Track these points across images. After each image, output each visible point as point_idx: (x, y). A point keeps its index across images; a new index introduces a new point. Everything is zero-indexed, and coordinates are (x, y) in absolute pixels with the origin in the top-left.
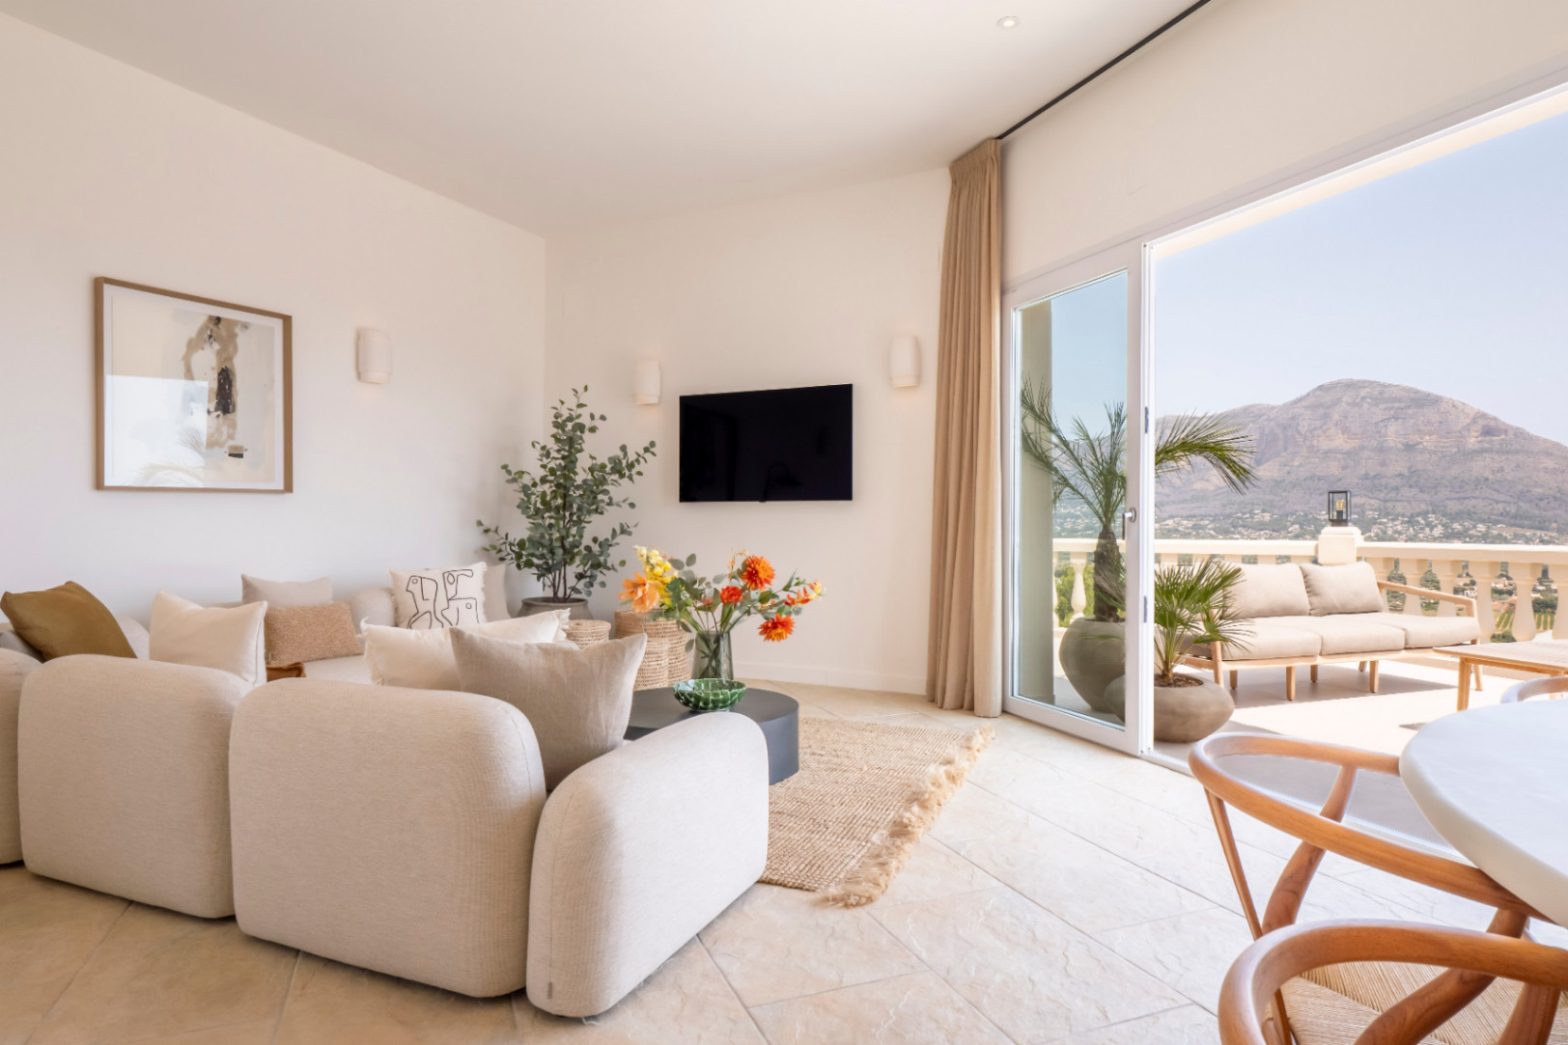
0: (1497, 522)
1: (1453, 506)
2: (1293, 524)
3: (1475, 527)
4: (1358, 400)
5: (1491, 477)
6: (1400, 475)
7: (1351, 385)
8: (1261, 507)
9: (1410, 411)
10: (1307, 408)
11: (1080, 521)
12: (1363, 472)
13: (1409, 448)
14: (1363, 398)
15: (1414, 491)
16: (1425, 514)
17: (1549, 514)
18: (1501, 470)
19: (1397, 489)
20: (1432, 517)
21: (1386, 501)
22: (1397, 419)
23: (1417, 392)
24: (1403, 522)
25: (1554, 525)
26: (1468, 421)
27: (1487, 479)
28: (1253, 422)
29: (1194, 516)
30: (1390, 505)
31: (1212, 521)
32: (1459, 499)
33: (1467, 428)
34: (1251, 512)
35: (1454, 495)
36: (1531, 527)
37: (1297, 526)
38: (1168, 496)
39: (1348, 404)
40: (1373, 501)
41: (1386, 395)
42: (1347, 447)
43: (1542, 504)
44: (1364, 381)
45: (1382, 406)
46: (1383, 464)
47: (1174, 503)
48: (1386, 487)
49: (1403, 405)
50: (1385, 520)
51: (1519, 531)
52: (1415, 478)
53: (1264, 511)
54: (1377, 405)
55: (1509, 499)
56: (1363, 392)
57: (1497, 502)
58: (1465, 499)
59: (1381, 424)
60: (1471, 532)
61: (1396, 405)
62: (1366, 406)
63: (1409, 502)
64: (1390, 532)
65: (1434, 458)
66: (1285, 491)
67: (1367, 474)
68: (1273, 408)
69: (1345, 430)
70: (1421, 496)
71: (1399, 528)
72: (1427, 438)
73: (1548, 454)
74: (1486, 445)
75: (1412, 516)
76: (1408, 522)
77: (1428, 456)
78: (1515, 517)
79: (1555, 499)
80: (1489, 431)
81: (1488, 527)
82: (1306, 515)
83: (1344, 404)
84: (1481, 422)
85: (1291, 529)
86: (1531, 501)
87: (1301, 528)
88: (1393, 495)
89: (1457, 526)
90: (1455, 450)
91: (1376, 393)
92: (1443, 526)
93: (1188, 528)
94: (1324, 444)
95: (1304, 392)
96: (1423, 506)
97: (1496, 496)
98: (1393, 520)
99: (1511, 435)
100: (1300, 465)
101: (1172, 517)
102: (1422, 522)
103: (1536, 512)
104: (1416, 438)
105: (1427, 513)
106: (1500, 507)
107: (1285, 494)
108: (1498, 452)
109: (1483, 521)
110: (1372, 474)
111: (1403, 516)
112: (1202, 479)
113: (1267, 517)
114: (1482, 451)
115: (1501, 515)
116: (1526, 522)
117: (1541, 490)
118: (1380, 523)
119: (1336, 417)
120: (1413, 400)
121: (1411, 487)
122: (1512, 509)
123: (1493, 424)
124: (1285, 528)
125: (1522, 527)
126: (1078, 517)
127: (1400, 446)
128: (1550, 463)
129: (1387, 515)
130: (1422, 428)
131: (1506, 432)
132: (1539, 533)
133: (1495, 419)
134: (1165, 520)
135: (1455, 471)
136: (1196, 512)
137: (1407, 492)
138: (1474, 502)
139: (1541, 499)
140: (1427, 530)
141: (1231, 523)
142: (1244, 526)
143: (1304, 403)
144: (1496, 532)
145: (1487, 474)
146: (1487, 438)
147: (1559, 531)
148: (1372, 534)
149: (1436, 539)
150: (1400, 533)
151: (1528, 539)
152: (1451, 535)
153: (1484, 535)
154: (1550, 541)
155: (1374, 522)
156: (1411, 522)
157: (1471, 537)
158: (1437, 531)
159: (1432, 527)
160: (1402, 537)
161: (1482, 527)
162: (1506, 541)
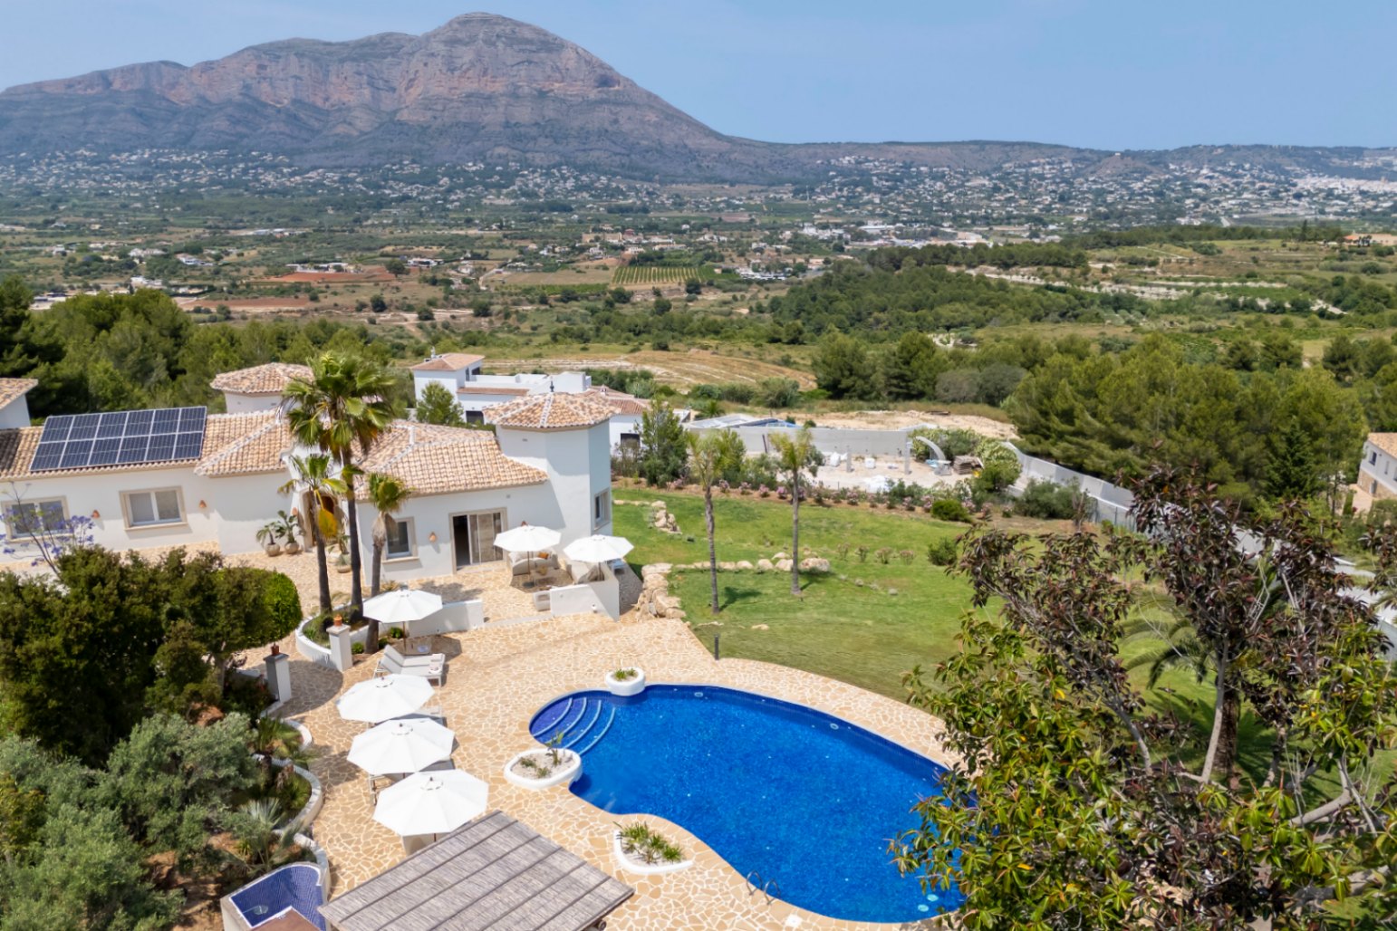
0: (615, 175)
1: (582, 158)
2: (442, 177)
3: (599, 179)
4: (493, 38)
5: (610, 129)
6: (536, 124)
7: (486, 20)
9: (540, 55)
11: (202, 172)
12: (503, 119)
13: (542, 95)
14: (498, 36)
15: (550, 141)
16: (558, 166)
17: (653, 166)
18: (617, 121)
19: (535, 139)
20: (565, 171)
21: (526, 152)
22: (530, 63)
23: (546, 33)
24: (541, 175)
27: (606, 131)
29: (341, 167)
30: (529, 155)
31: (361, 174)
32: (586, 150)
33: (589, 77)
34: (400, 163)
35: (581, 147)
36: (640, 180)
37: (447, 180)
38: (307, 141)
39: (484, 42)
40: (515, 152)
41: (519, 35)
42: (487, 91)
43: (648, 156)
44: (498, 17)
45: (516, 47)
47: (315, 150)
48: (525, 137)
49: (534, 48)
50: (526, 173)
51: (632, 182)
52: (549, 128)
53: (413, 162)
54: (510, 45)
55: (623, 151)
56: (498, 29)
57: (616, 154)
58: (590, 150)
60: (597, 185)
61: (528, 46)
62: (501, 45)
63: (545, 153)
64: (531, 186)
65: (564, 107)
66: (432, 138)
67: (507, 122)
68: (415, 38)
69: (484, 72)
70: (555, 146)
71: (538, 180)
72: (557, 85)
73: (651, 107)
74: (604, 96)
75: (549, 168)
76: (545, 174)
77: (559, 105)
78: (627, 169)
79: (657, 151)
80: (606, 80)
81: (609, 180)
82: (455, 167)
83: (481, 43)
84: (599, 71)
85: (441, 183)
86: (639, 153)
87: (451, 181)
88: (531, 145)
89: (584, 178)
90: (580, 99)
91: (509, 31)
92: (575, 178)
93: (335, 182)
94: (468, 87)
95: (442, 24)
96: (557, 158)
97: (614, 148)
98: (534, 172)
100: (446, 110)
101: (314, 168)
102: (557, 174)
104: (547, 84)
105: (561, 164)
106: (618, 159)
107: (432, 143)
108: (613, 103)
109: (605, 174)
110: (512, 121)
111: (541, 168)
112: (345, 122)
113: (417, 169)
114: (601, 102)
115: (618, 167)
116: (636, 174)
117: (646, 143)
118: (523, 176)
119: (474, 56)
120: (542, 42)
121: (546, 137)
122: (625, 162)
123: (608, 73)
124: (435, 182)
125: (634, 178)
126: (198, 167)
127: (533, 92)
128: (652, 116)
129: (527, 167)
130: (552, 74)
131: (619, 83)
132: (646, 186)
133: (611, 69)
134: (308, 172)
135: (581, 121)
136: (341, 162)
137: (543, 143)
138: (597, 153)
139: (647, 152)
140: (562, 183)
141: (382, 176)
142: (395, 180)
143: (442, 37)
144: (614, 185)
145: (606, 125)
146: (604, 89)
147: (661, 182)
148: (516, 188)
149: (569, 192)
150: (539, 186)
151: (638, 191)
152: (580, 188)
153: (607, 188)
154: (653, 193)
155: (516, 174)
156: (548, 175)
157: (596, 189)
158: (570, 184)
159: (565, 179)
160: (542, 190)
161: (604, 179)
162: (622, 193)
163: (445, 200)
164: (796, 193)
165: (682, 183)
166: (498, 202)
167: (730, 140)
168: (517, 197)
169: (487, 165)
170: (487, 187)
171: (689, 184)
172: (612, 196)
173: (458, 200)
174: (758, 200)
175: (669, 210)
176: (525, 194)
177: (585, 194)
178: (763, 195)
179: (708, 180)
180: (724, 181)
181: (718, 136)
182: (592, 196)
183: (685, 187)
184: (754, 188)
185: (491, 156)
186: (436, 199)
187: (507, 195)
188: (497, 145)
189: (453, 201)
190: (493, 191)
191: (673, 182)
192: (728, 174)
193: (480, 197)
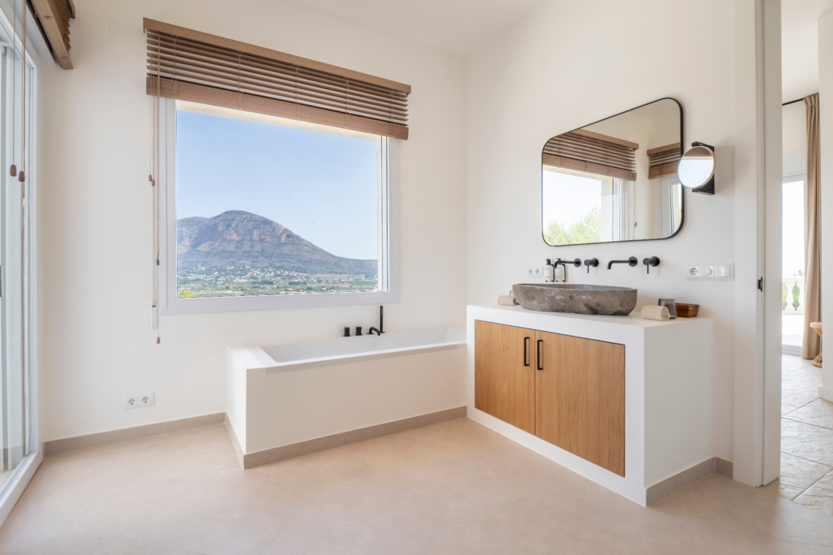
0: (292, 270)
1: (277, 264)
2: (215, 271)
3: (284, 272)
4: (242, 219)
5: (289, 253)
6: (258, 251)
7: (239, 212)
8: (201, 264)
9: (261, 226)
10: (221, 221)
12: (244, 250)
13: (261, 241)
14: (244, 219)
15: (264, 258)
17: (307, 267)
18: (292, 251)
19: (257, 257)
20: (270, 269)
21: (253, 262)
22: (257, 229)
23: (264, 218)
24: (260, 271)
25: (309, 271)
26: (281, 232)
27: (288, 254)
28: (197, 225)
30: (254, 263)
32: (279, 261)
33: (281, 234)
34: (196, 266)
35: (278, 260)
36: (302, 272)
37: (217, 273)
39: (238, 221)
40: (248, 262)
41: (253, 219)
42: (238, 239)
43: (305, 264)
44: (244, 212)
45: (251, 223)
46: (252, 247)
48: (253, 256)
49: (259, 223)
50: (253, 270)
51: (299, 274)
52: (263, 253)
53: (202, 266)
54: (249, 222)
55: (295, 262)
56: (244, 216)
57: (292, 263)
58: (281, 261)
59: (251, 230)
60: (284, 274)
61: (257, 223)
62: (245, 222)
63: (261, 262)
64: (255, 275)
65: (270, 245)
66: (211, 257)
67: (245, 251)
68: (206, 219)
69: (237, 232)
70: (266, 260)
71: (258, 273)
72: (268, 237)
73: (307, 246)
74: (288, 241)
75: (263, 268)
76: (261, 270)
77: (268, 244)
78: (297, 268)
79: (309, 262)
80: (289, 236)
81: (289, 272)
82: (221, 268)
83: (236, 221)
84: (286, 232)
85: (215, 274)
86: (301, 263)
87: (219, 273)
88: (255, 259)
89: (278, 272)
90: (277, 242)
91: (249, 217)
92: (274, 272)
94: (229, 237)
95: (219, 214)
96: (267, 264)
97: (291, 261)
98: (256, 270)
99: (295, 238)
100: (218, 246)
102: (266, 270)
103: (303, 267)
104: (263, 237)
105: (268, 267)
106: (292, 265)
107: (212, 258)
108: (291, 244)
109: (287, 270)
110: (248, 250)
111: (260, 268)
113: (204, 268)
114: (286, 244)
115: (293, 268)
116: (300, 270)
117: (304, 259)
118: (251, 271)
119: (233, 226)
120: (262, 221)
121: (262, 256)
122: (296, 266)
124: (212, 273)
125: (299, 272)
127: (258, 240)
128: (306, 249)
129: (253, 268)
130: (266, 233)
131: (294, 238)
132: (305, 274)
133: (290, 231)
135: (277, 251)
137: (261, 259)
138: (284, 263)
139: (305, 262)
140: (268, 273)
141: (187, 271)
142: (193, 273)
143: (220, 218)
144: (291, 274)
145: (288, 252)
146: (288, 239)
147: (310, 273)
148: (248, 276)
149: (271, 277)
150: (259, 275)
151: (301, 277)
152: (276, 276)
153: (288, 275)
154: (308, 277)
155: (249, 270)
156: (262, 271)
157: (283, 276)
158: (272, 274)
159: (270, 273)
160: (260, 276)
161: (287, 273)
162: (295, 277)
163: (216, 280)
164: (366, 277)
165: (320, 273)
166: (241, 281)
167: (339, 258)
168: (249, 279)
169: (235, 267)
170: (235, 275)
171: (322, 274)
172: (290, 278)
173: (222, 280)
174: (351, 279)
175: (315, 283)
176: (252, 278)
177: (279, 278)
178: (354, 278)
179: (330, 273)
180: (337, 273)
181: (334, 257)
182: (282, 278)
183: (321, 275)
184: (349, 275)
185: (237, 264)
186: (212, 280)
187: (244, 278)
188: (240, 260)
189: (220, 281)
190: (238, 277)
191: (316, 273)
192: (338, 270)
193: (232, 279)
